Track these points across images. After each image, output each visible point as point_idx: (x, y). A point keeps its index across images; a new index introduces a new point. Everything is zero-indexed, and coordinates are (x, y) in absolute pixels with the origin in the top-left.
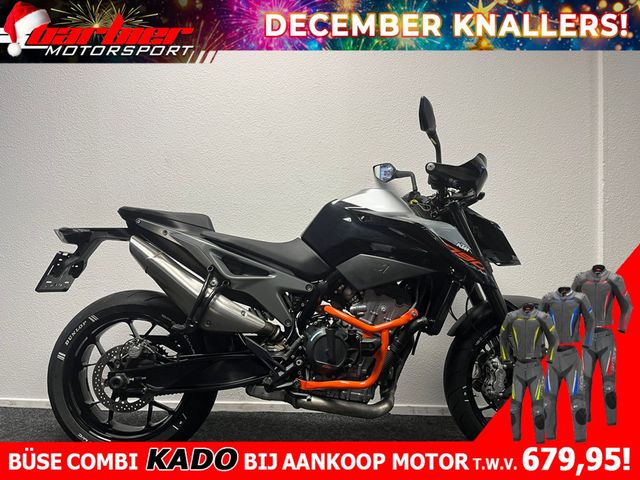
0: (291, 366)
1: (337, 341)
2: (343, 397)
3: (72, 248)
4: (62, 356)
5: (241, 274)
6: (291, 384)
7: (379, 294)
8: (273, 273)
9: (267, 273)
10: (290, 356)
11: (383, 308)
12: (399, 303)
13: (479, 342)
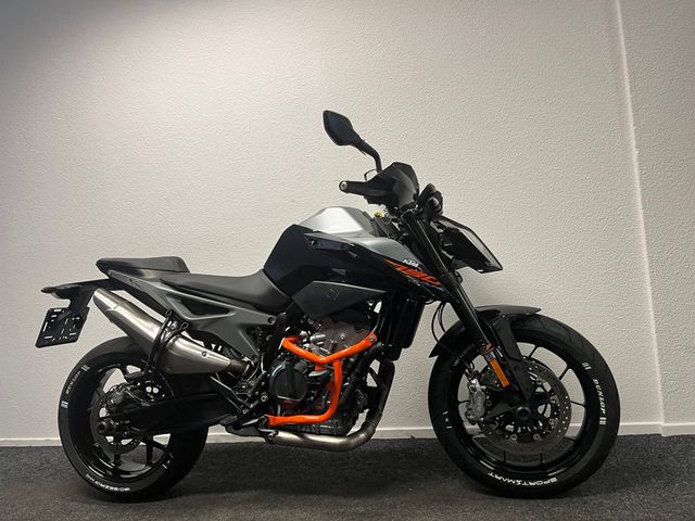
0: (257, 402)
1: (296, 374)
2: (313, 431)
3: (66, 303)
4: (65, 405)
5: (203, 314)
6: (256, 420)
7: (336, 322)
8: (233, 310)
9: (226, 311)
10: (253, 393)
11: (343, 335)
12: (357, 329)
13: (457, 362)
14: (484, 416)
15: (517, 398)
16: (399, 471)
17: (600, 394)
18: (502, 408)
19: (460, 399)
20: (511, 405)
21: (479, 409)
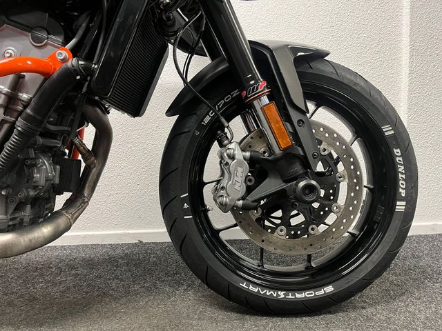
13: (207, 119)
14: (243, 198)
15: (298, 168)
16: (114, 284)
17: (401, 169)
18: (271, 185)
19: (205, 179)
20: (286, 181)
21: (237, 187)
